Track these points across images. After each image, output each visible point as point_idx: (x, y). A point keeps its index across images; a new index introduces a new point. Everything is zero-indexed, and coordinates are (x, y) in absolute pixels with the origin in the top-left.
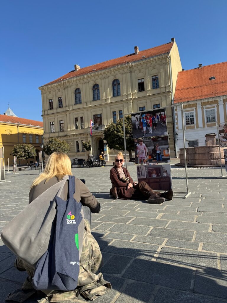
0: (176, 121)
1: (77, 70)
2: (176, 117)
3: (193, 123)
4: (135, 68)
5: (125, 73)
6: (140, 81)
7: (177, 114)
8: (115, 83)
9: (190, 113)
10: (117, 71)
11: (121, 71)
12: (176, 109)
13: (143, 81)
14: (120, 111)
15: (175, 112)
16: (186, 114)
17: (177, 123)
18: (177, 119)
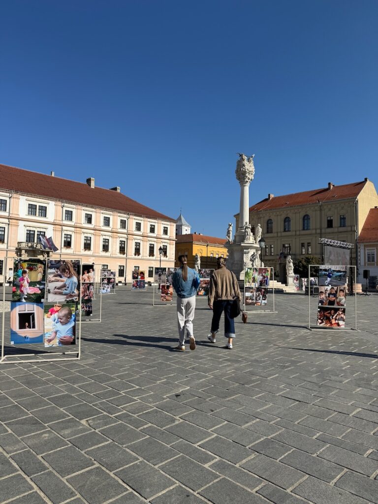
0: (359, 258)
1: (271, 199)
2: (359, 254)
3: (374, 261)
4: (325, 207)
5: (316, 210)
6: (329, 218)
7: (360, 252)
8: (306, 218)
9: (372, 252)
10: (308, 209)
11: (312, 208)
12: (360, 248)
13: (332, 218)
14: (308, 243)
15: (359, 250)
16: (368, 252)
17: (360, 260)
18: (360, 256)
